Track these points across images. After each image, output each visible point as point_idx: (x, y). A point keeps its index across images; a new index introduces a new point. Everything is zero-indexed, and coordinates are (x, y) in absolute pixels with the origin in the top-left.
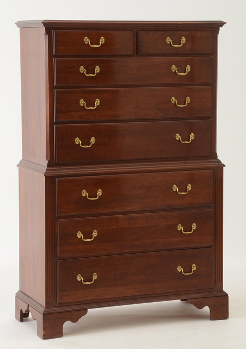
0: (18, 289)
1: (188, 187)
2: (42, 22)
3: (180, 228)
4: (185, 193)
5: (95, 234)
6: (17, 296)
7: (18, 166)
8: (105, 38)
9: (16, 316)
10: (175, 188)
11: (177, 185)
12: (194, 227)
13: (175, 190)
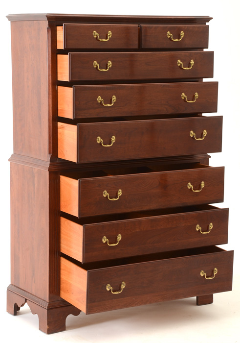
0: (9, 283)
1: (202, 185)
2: (47, 16)
3: (198, 228)
4: (199, 191)
5: (119, 238)
6: (9, 290)
7: (9, 160)
8: (112, 32)
9: (7, 309)
10: (190, 186)
11: (191, 183)
12: (211, 226)
13: (189, 188)
